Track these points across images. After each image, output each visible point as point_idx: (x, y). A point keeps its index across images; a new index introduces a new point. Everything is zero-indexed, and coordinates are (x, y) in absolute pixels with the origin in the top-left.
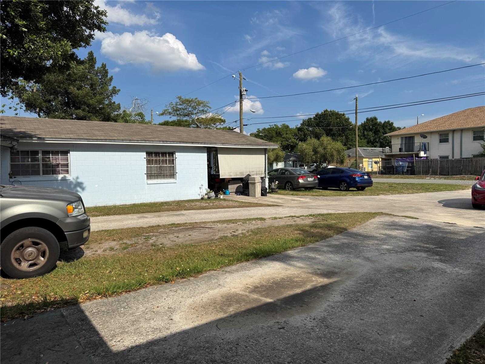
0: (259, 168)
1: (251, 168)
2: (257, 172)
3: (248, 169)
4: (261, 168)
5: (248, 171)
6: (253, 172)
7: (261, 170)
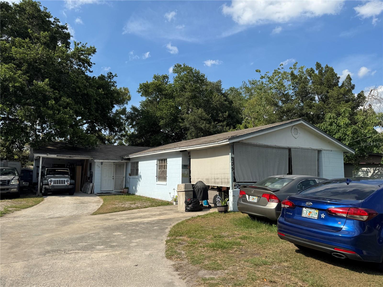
0: (224, 174)
1: (217, 174)
2: (222, 179)
3: (214, 175)
4: (226, 174)
5: (213, 178)
6: (218, 179)
7: (226, 177)
